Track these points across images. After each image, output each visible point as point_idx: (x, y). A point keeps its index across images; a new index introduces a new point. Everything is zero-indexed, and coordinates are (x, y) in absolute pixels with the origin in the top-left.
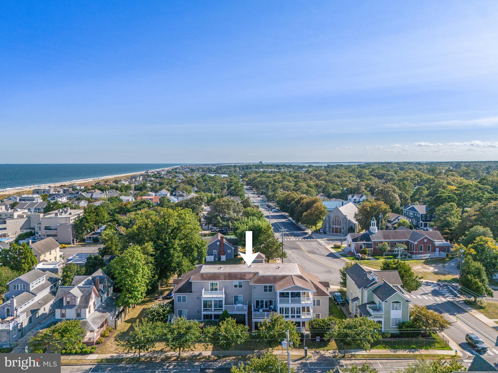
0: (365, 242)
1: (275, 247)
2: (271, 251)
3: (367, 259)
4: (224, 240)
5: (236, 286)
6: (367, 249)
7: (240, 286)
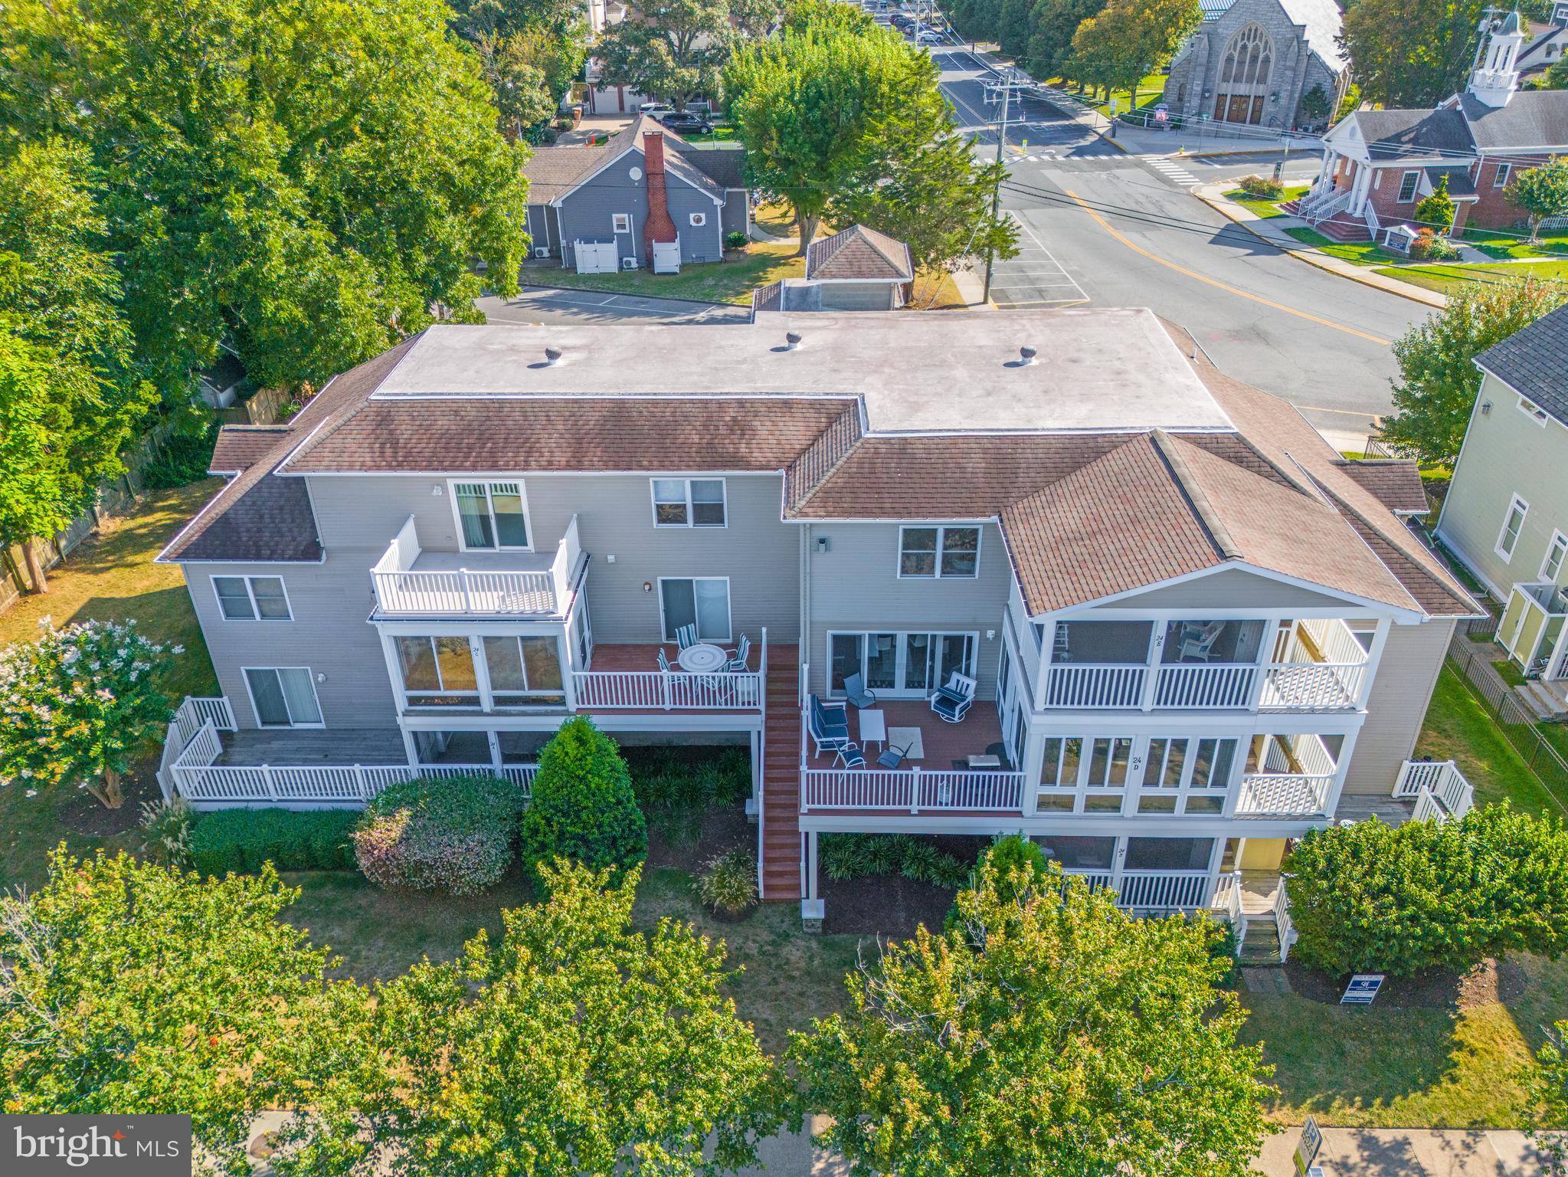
0: (1436, 160)
1: (956, 193)
2: (927, 218)
3: (1447, 258)
4: (668, 153)
5: (670, 514)
6: (1450, 199)
7: (710, 513)
